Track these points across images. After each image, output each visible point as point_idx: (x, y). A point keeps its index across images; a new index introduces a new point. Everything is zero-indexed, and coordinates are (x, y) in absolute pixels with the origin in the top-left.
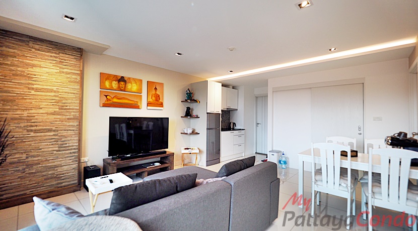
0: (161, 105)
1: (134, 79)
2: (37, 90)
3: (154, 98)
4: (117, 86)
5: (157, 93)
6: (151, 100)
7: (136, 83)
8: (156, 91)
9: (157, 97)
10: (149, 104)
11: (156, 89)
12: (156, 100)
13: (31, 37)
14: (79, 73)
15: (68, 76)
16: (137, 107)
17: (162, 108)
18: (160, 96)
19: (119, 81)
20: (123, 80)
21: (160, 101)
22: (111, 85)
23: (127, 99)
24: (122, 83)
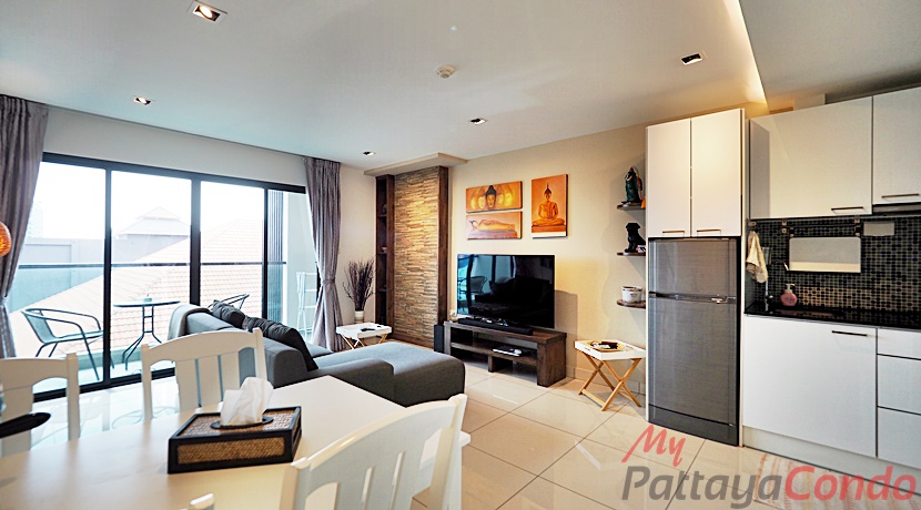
0: (563, 226)
1: (507, 185)
2: (412, 226)
3: (544, 214)
4: (484, 203)
5: (551, 200)
6: (539, 218)
7: (510, 191)
8: (548, 197)
9: (552, 210)
10: (536, 227)
11: (548, 192)
12: (550, 217)
13: (410, 174)
14: (437, 198)
15: (429, 202)
16: (514, 237)
17: (564, 234)
18: (559, 207)
19: (487, 195)
20: (492, 191)
21: (558, 217)
22: (477, 205)
23: (498, 223)
24: (491, 197)
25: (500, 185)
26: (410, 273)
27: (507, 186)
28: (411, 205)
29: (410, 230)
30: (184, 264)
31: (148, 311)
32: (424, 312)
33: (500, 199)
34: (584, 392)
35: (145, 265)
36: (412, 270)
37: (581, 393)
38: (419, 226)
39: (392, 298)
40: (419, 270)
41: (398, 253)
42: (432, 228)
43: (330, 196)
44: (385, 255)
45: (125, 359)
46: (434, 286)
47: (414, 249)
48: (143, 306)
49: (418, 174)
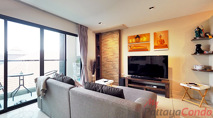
0: (166, 46)
3: (159, 43)
4: (135, 41)
6: (157, 44)
7: (145, 36)
8: (161, 38)
10: (155, 47)
11: (160, 36)
14: (118, 39)
15: (115, 41)
16: (147, 50)
17: (167, 49)
18: (165, 40)
19: (136, 38)
20: (138, 36)
21: (165, 44)
22: (132, 41)
23: (140, 46)
24: (138, 38)
25: (141, 35)
26: (108, 62)
27: (144, 35)
28: (108, 42)
29: (107, 49)
30: (38, 60)
31: (21, 78)
32: (113, 74)
33: (141, 39)
34: (184, 99)
35: (23, 61)
36: (108, 61)
37: (183, 100)
38: (111, 48)
39: (101, 70)
40: (111, 61)
41: (103, 57)
42: (116, 49)
43: (85, 38)
44: (99, 57)
45: (12, 96)
46: (117, 66)
47: (109, 55)
48: (19, 76)
49: (111, 32)
